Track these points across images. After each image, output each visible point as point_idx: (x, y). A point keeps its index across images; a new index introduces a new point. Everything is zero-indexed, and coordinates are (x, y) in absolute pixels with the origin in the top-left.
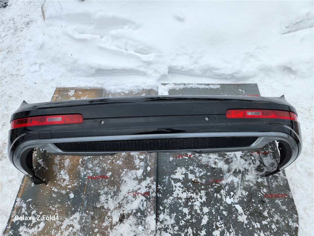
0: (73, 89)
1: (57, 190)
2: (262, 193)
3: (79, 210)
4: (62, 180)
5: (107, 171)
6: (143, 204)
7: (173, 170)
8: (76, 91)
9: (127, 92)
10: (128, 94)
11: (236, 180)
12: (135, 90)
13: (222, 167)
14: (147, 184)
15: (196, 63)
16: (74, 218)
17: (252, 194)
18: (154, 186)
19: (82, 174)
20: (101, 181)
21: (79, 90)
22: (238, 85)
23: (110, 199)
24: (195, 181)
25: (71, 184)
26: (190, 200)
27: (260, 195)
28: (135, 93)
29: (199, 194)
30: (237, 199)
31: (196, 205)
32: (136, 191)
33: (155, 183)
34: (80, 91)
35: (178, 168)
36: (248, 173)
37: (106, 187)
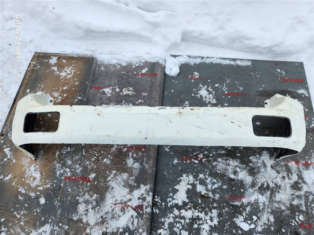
0: (55, 55)
1: (24, 192)
2: (296, 221)
3: (50, 220)
4: (32, 179)
5: (91, 171)
6: (133, 221)
7: (177, 178)
8: (59, 58)
9: (124, 64)
10: (126, 67)
11: (262, 199)
12: (135, 62)
13: (243, 179)
14: (140, 195)
15: (221, 28)
16: (43, 231)
17: (282, 221)
18: (149, 199)
19: (58, 173)
20: (81, 185)
21: (63, 57)
22: (277, 63)
23: (90, 210)
24: (205, 195)
25: (42, 185)
26: (197, 221)
27: (294, 223)
28: (135, 67)
29: (210, 214)
30: (261, 226)
31: (204, 229)
32: (126, 203)
33: (151, 194)
34: (64, 59)
35: (184, 175)
36: (280, 191)
37: (87, 193)
